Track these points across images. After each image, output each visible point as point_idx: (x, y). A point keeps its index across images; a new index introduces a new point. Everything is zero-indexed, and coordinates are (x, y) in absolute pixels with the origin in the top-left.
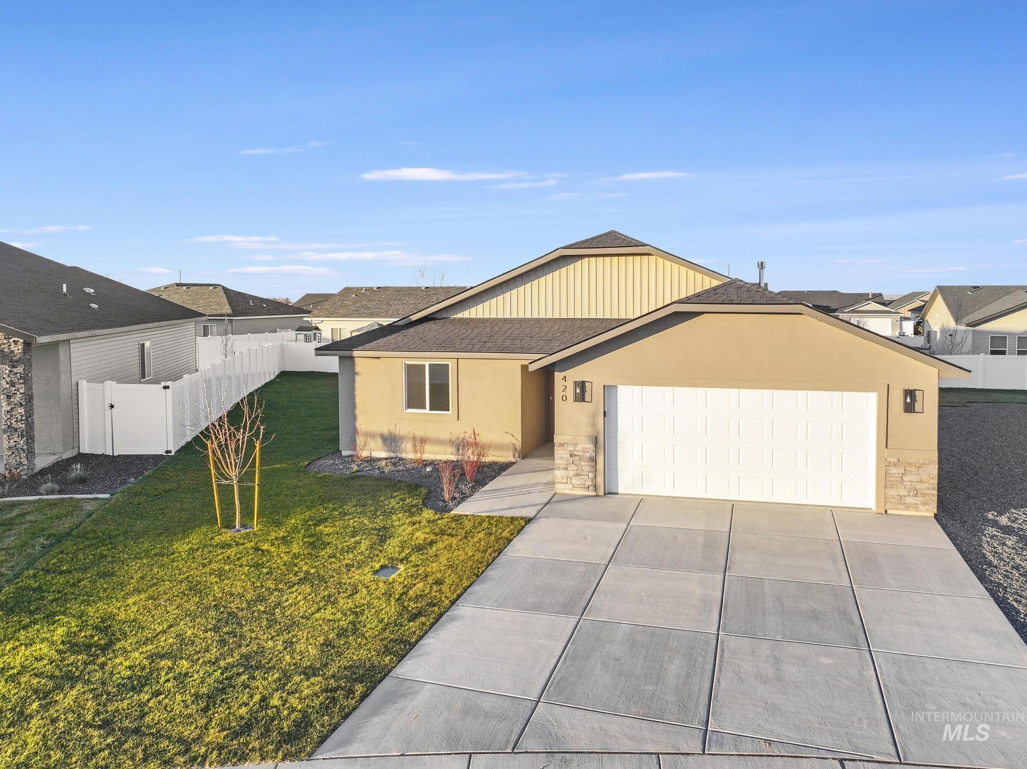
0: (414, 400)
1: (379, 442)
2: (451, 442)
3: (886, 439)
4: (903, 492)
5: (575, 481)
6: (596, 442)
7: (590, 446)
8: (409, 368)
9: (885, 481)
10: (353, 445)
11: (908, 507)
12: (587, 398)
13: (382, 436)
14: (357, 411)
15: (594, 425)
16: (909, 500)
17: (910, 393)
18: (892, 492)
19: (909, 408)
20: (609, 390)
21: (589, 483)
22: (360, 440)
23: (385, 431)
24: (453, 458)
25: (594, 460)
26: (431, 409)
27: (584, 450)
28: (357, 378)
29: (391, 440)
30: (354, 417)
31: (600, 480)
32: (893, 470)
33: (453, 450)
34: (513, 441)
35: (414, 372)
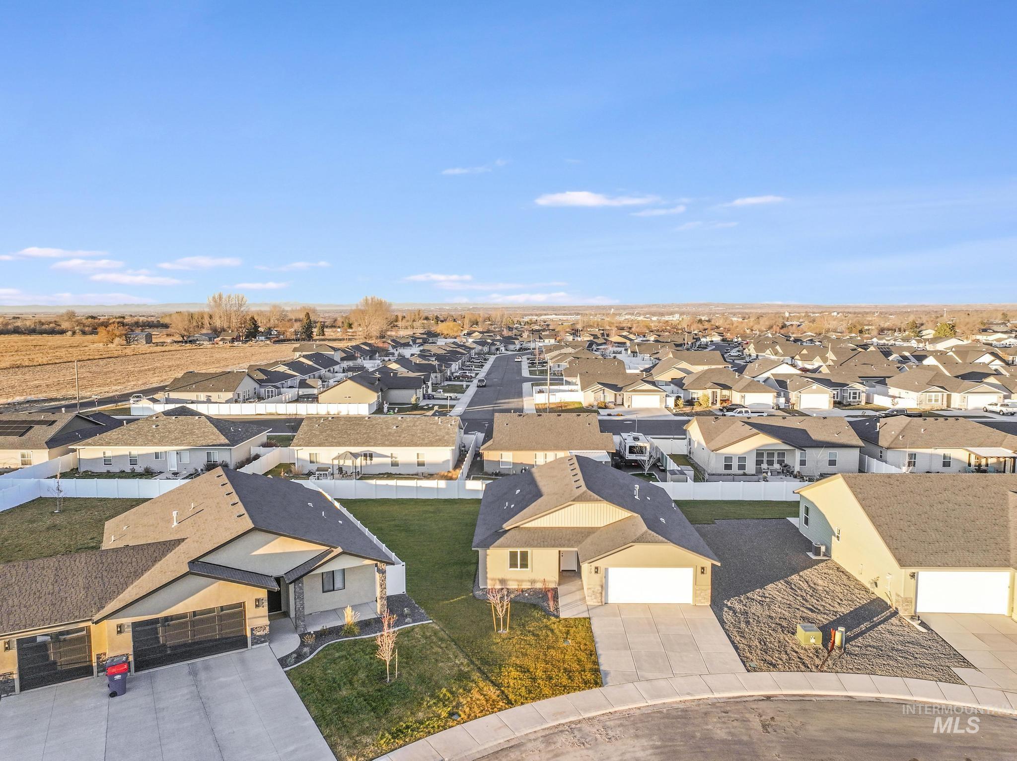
0: (513, 565)
1: (498, 582)
2: (529, 581)
3: (695, 582)
4: (701, 598)
5: (594, 600)
6: (602, 587)
7: (600, 588)
8: (510, 552)
9: (695, 595)
10: (486, 584)
11: (702, 603)
12: (599, 572)
13: (499, 580)
14: (488, 570)
15: (601, 581)
16: (702, 601)
17: (703, 568)
18: (697, 599)
19: (703, 573)
20: (606, 570)
21: (599, 601)
22: (489, 582)
23: (500, 577)
24: (530, 587)
25: (601, 593)
26: (521, 567)
27: (598, 590)
28: (488, 557)
29: (503, 581)
30: (486, 573)
31: (603, 599)
32: (698, 592)
33: (530, 584)
34: (555, 579)
35: (513, 555)
